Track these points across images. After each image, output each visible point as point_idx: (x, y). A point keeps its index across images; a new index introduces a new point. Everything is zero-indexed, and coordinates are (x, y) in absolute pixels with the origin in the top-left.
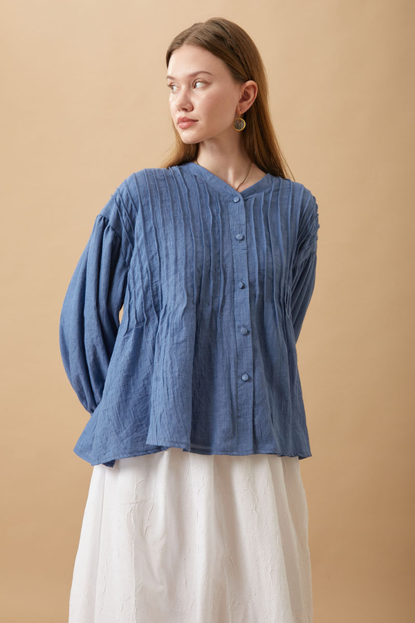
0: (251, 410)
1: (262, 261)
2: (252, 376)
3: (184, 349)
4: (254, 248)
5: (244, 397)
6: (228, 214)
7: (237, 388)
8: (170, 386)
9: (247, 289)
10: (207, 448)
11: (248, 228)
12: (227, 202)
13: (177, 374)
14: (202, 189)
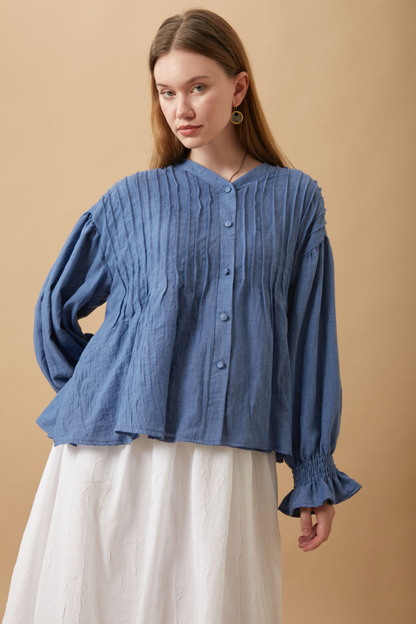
0: (224, 399)
1: (249, 246)
2: (228, 364)
3: (162, 335)
4: (243, 234)
5: (217, 385)
6: (219, 204)
7: (210, 375)
8: (147, 373)
9: (232, 275)
10: (172, 436)
11: (238, 215)
12: (218, 193)
13: (154, 360)
14: (193, 183)
